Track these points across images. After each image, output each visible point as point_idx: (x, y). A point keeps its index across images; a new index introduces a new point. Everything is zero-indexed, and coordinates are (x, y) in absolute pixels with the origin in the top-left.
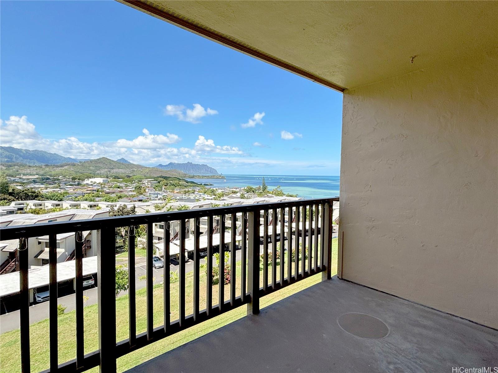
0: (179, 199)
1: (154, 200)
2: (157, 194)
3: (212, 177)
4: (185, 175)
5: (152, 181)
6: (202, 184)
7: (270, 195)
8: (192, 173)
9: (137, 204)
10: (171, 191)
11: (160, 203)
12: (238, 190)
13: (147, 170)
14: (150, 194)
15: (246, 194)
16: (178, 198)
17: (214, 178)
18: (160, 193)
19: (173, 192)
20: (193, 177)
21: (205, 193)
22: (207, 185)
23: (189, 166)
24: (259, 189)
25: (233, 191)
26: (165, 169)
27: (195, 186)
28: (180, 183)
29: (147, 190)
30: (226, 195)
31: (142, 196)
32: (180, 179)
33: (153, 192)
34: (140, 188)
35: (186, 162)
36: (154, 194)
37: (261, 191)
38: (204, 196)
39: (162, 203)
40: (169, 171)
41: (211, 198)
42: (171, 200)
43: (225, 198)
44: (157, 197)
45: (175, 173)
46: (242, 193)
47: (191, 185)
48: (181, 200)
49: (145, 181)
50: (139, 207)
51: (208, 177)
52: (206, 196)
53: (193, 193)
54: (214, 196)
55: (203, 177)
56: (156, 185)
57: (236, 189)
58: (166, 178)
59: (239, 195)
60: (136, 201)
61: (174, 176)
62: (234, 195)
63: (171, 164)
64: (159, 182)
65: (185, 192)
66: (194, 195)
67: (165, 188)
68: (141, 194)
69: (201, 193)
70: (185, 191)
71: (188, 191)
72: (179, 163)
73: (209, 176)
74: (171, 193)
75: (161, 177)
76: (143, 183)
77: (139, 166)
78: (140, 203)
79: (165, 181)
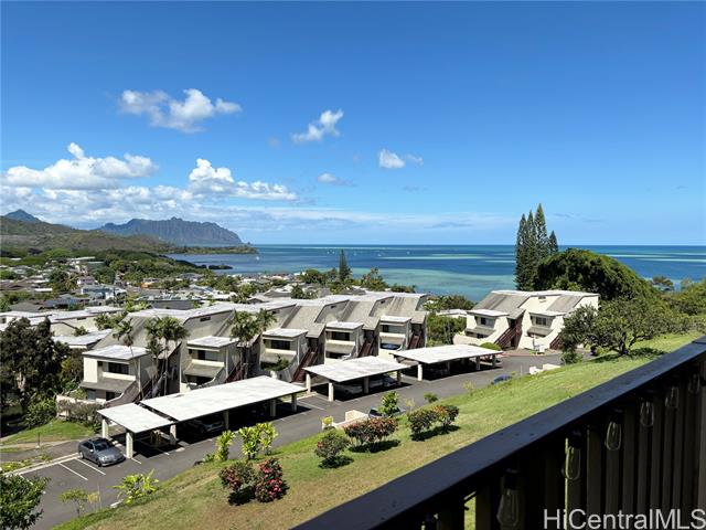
0: (153, 302)
1: (95, 304)
2: (104, 291)
3: (228, 251)
4: (167, 247)
5: (91, 260)
6: (204, 267)
7: (357, 288)
8: (182, 242)
9: (55, 315)
10: (135, 282)
11: (110, 313)
12: (285, 278)
13: (79, 238)
14: (86, 290)
15: (304, 286)
16: (151, 298)
17: (232, 253)
18: (111, 287)
19: (139, 284)
20: (185, 251)
21: (212, 286)
22: (217, 268)
23: (175, 225)
24: (332, 274)
25: (275, 280)
26: (121, 234)
27: (190, 271)
28: (156, 264)
29: (79, 283)
30: (262, 290)
31: (68, 295)
32: (155, 256)
33: (92, 287)
34: (63, 277)
35: (169, 218)
36: (97, 291)
37: (337, 279)
38: (211, 294)
39: (115, 312)
40: (130, 238)
41: (226, 297)
42: (136, 303)
43: (259, 296)
44: (103, 297)
45: (143, 244)
46: (295, 284)
47: (181, 268)
48: (159, 303)
49: (76, 263)
50: (60, 321)
51: (218, 251)
52: (215, 294)
53: (187, 287)
54: (233, 293)
55: (208, 250)
56: (100, 270)
57: (283, 275)
58: (122, 254)
59: (288, 288)
60: (53, 308)
61: (141, 249)
62: (279, 290)
63: (134, 222)
64: (107, 264)
65: (168, 286)
66: (188, 293)
67: (121, 277)
68: (66, 291)
69: (203, 288)
70: (167, 283)
71: (175, 283)
72: (153, 219)
73: (220, 249)
74: (135, 289)
75: (111, 251)
76: (70, 267)
77: (59, 228)
78: (63, 314)
79: (121, 261)
